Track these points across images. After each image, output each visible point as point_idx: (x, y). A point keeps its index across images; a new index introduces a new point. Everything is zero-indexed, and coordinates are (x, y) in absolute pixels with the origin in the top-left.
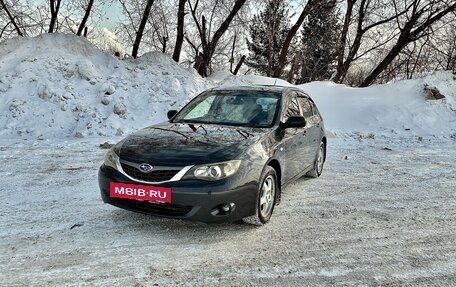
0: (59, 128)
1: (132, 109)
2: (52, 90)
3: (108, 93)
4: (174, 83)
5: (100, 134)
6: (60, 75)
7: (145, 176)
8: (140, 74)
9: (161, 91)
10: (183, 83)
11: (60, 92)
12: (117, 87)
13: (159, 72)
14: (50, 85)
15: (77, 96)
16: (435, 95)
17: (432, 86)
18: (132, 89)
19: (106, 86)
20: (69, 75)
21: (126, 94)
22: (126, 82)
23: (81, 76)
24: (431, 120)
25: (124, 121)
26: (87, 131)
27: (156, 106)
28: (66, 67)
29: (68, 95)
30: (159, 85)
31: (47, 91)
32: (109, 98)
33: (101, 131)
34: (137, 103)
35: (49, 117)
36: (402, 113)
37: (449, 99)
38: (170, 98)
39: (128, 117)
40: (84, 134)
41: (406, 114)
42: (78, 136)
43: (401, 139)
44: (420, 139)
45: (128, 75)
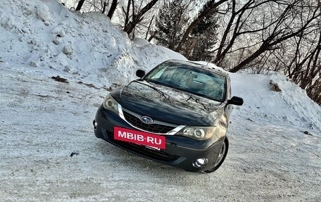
0: (15, 55)
1: (77, 53)
2: (14, 23)
3: (59, 36)
4: (111, 40)
5: (51, 67)
6: (20, 12)
7: (145, 126)
8: (85, 26)
9: (101, 44)
10: (118, 42)
11: (20, 26)
12: (67, 32)
13: (101, 28)
14: (13, 18)
15: (33, 32)
16: (276, 88)
17: (274, 82)
18: (78, 37)
19: (58, 29)
20: (29, 13)
21: (73, 40)
22: (73, 30)
23: (38, 16)
24: (272, 104)
25: (71, 61)
26: (40, 62)
27: (96, 55)
28: (27, 7)
29: (26, 29)
30: (100, 39)
31: (9, 23)
32: (60, 40)
33: (52, 65)
34: (81, 49)
35: (8, 44)
36: (256, 96)
37: (283, 93)
38: (107, 51)
39: (74, 58)
40: (37, 65)
41: (258, 97)
42: (32, 65)
43: (255, 113)
44: (266, 116)
45: (76, 25)
